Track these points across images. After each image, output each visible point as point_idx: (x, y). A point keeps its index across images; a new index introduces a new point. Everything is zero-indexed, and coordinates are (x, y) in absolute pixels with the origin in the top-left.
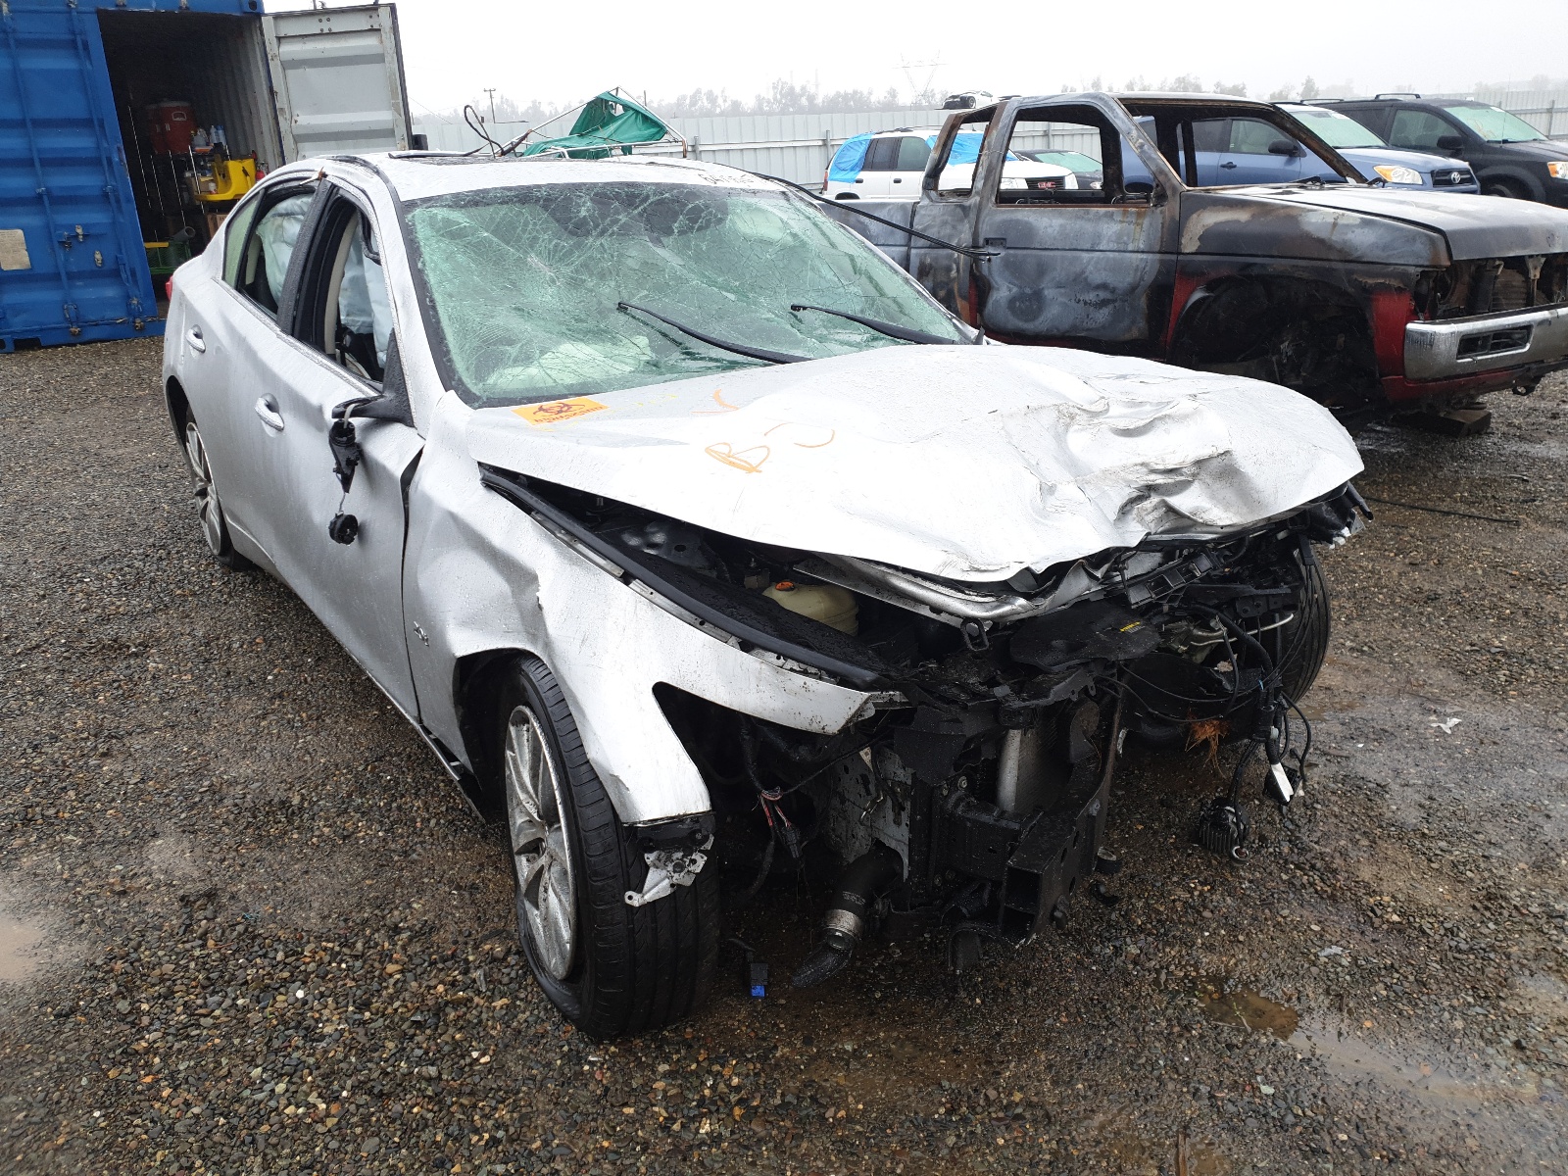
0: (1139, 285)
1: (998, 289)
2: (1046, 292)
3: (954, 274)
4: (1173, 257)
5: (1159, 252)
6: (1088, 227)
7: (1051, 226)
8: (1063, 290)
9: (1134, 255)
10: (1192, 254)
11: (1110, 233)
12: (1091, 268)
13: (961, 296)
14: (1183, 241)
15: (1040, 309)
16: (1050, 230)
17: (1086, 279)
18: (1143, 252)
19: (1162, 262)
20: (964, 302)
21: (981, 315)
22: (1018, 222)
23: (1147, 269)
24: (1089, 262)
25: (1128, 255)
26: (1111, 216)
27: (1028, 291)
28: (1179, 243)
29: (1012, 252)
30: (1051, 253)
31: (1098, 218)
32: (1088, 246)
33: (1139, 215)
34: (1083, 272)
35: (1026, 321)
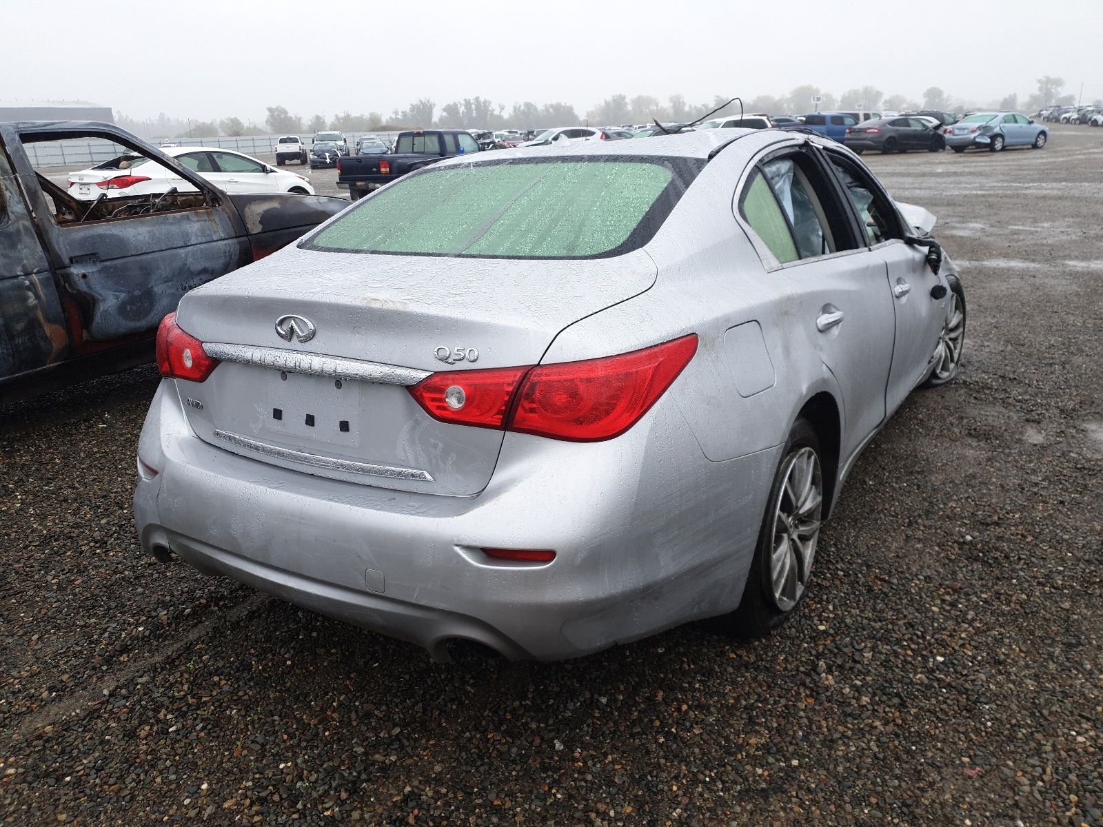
0: (229, 263)
1: (104, 300)
2: (156, 289)
3: (32, 301)
4: (246, 238)
5: (236, 237)
6: (174, 229)
7: (139, 234)
8: (170, 283)
9: (219, 243)
10: (259, 233)
11: (194, 231)
12: (190, 260)
13: (48, 320)
14: (248, 226)
15: (152, 305)
16: (140, 238)
17: (189, 269)
18: (224, 240)
19: (239, 243)
20: (55, 327)
21: (88, 330)
22: (100, 236)
23: (232, 250)
24: (187, 256)
25: (213, 243)
26: (188, 218)
27: (137, 293)
28: (246, 229)
29: (108, 263)
30: (150, 256)
31: (179, 221)
32: (181, 244)
33: (208, 214)
34: (185, 264)
35: (139, 320)
